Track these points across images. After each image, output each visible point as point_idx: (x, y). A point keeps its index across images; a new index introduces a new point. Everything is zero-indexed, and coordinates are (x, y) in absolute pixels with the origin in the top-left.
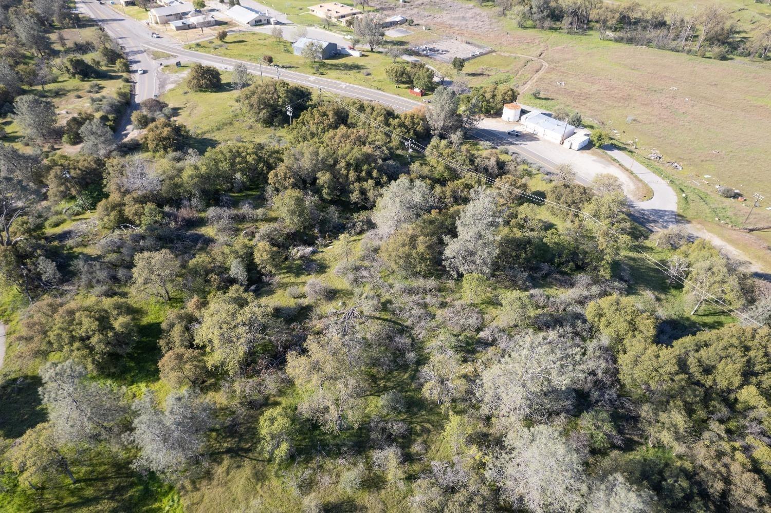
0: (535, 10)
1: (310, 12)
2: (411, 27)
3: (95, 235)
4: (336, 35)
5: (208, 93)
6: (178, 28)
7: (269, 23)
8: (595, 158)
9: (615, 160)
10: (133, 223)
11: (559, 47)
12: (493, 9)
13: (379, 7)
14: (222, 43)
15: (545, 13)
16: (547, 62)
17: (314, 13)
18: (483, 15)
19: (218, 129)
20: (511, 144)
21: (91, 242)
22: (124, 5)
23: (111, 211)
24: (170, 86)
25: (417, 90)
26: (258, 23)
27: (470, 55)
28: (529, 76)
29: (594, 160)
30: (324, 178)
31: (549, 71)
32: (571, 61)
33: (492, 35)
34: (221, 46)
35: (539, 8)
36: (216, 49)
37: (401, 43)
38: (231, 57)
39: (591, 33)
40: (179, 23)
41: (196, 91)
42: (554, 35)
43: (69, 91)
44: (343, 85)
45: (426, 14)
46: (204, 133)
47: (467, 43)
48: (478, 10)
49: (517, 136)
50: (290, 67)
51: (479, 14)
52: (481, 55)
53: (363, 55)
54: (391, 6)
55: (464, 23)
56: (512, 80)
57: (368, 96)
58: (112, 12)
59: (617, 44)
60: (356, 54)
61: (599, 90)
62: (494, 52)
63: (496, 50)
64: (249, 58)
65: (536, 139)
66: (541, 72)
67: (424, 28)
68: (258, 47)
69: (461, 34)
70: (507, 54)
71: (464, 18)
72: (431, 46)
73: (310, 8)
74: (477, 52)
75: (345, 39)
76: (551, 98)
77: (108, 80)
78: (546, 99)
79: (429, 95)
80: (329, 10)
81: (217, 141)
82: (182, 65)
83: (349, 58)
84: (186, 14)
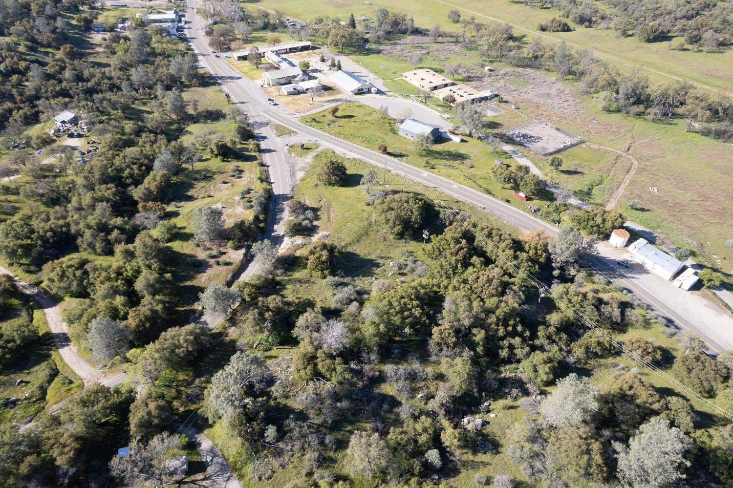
0: (621, 96)
1: (404, 78)
2: (501, 104)
3: (292, 385)
4: (434, 112)
5: (336, 187)
6: (290, 94)
7: (369, 92)
8: (705, 302)
9: (727, 305)
10: (324, 377)
11: (646, 140)
12: (575, 84)
13: (466, 75)
14: (334, 118)
15: (632, 100)
16: (636, 159)
17: (407, 80)
18: (566, 92)
19: (358, 241)
20: (623, 276)
21: (291, 394)
22: (236, 59)
23: (308, 365)
24: (300, 175)
25: (522, 195)
26: (360, 92)
27: (562, 146)
28: (621, 177)
29: (705, 305)
30: (479, 335)
31: (640, 171)
32: (660, 160)
33: (578, 120)
34: (334, 122)
35: (627, 95)
36: (329, 125)
37: (493, 125)
38: (344, 138)
39: (675, 121)
40: (290, 88)
41: (325, 185)
42: (639, 123)
43: (214, 173)
44: (455, 186)
45: (513, 87)
46: (347, 246)
47: (557, 129)
48: (560, 85)
49: (627, 267)
50: (401, 156)
51: (564, 91)
52: (572, 146)
53: (463, 141)
54: (478, 75)
55: (549, 101)
56: (606, 182)
57: (480, 202)
58: (228, 69)
59: (704, 138)
60: (456, 139)
61: (692, 200)
62: (583, 142)
63: (586, 140)
64: (361, 139)
65: (646, 272)
66: (632, 173)
67: (513, 107)
68: (366, 124)
69: (549, 117)
70: (596, 147)
71: (548, 95)
72: (523, 132)
73: (404, 74)
74: (569, 141)
75: (443, 118)
76: (646, 208)
77: (244, 161)
78: (642, 210)
79: (533, 199)
80: (422, 79)
81: (359, 256)
82: (305, 147)
83: (450, 143)
84: (295, 77)
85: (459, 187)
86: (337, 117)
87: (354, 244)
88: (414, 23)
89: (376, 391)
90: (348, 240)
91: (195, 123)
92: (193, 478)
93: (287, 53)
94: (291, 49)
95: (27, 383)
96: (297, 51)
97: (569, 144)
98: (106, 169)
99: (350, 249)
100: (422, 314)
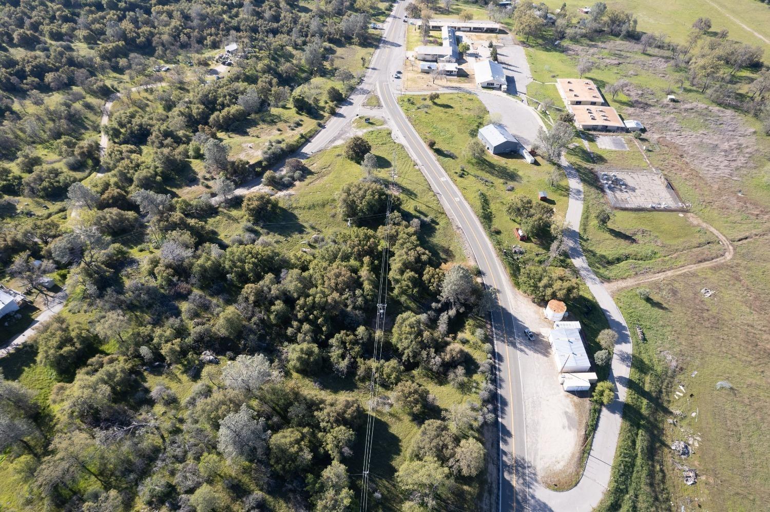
1: (556, 84)
2: (635, 140)
4: (543, 126)
6: (421, 71)
7: (500, 88)
8: (572, 410)
13: (635, 99)
14: (430, 103)
16: (736, 253)
17: (558, 87)
19: (309, 208)
20: (513, 344)
22: (417, 27)
24: (338, 143)
25: (520, 232)
26: (488, 86)
27: (651, 206)
28: (683, 263)
29: (567, 413)
31: (719, 268)
34: (426, 107)
36: (418, 109)
37: (595, 159)
38: (415, 125)
40: (428, 66)
41: (347, 157)
43: (281, 121)
44: (458, 199)
46: (297, 208)
49: (529, 339)
50: (448, 156)
52: (664, 210)
53: (534, 163)
56: (651, 261)
58: (401, 35)
60: (529, 159)
61: (748, 325)
62: (685, 211)
63: (692, 211)
65: (546, 354)
66: (705, 265)
67: (646, 148)
68: (453, 118)
70: (697, 222)
71: (715, 147)
72: (621, 176)
73: (561, 80)
74: (666, 204)
76: (665, 305)
77: (311, 118)
78: (658, 305)
79: (531, 242)
80: (570, 90)
81: (298, 219)
82: (371, 121)
83: (519, 161)
84: (442, 56)
85: (460, 202)
86: (435, 104)
87: (304, 209)
88: (637, 26)
89: (177, 303)
90: (302, 203)
91: (321, 76)
92: (49, 293)
93: (470, 31)
94: (475, 28)
95: (48, 208)
96: (482, 32)
97: (662, 206)
98: (209, 93)
99: (296, 212)
100: (251, 270)
